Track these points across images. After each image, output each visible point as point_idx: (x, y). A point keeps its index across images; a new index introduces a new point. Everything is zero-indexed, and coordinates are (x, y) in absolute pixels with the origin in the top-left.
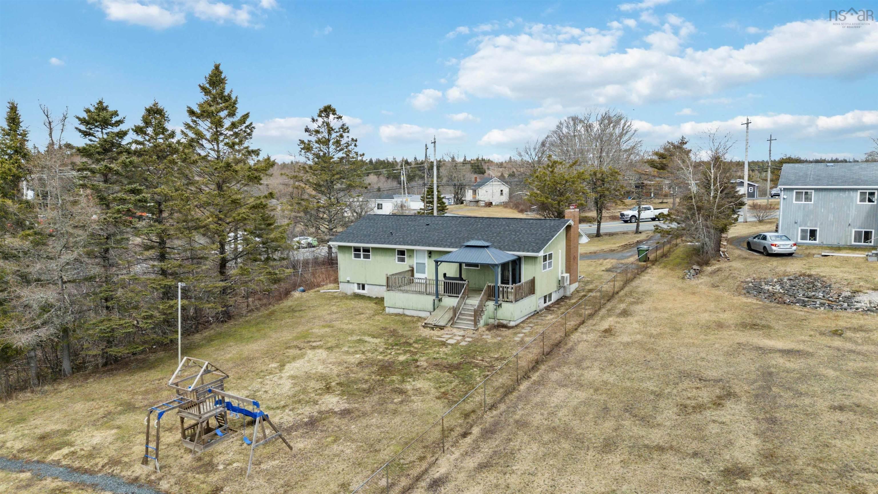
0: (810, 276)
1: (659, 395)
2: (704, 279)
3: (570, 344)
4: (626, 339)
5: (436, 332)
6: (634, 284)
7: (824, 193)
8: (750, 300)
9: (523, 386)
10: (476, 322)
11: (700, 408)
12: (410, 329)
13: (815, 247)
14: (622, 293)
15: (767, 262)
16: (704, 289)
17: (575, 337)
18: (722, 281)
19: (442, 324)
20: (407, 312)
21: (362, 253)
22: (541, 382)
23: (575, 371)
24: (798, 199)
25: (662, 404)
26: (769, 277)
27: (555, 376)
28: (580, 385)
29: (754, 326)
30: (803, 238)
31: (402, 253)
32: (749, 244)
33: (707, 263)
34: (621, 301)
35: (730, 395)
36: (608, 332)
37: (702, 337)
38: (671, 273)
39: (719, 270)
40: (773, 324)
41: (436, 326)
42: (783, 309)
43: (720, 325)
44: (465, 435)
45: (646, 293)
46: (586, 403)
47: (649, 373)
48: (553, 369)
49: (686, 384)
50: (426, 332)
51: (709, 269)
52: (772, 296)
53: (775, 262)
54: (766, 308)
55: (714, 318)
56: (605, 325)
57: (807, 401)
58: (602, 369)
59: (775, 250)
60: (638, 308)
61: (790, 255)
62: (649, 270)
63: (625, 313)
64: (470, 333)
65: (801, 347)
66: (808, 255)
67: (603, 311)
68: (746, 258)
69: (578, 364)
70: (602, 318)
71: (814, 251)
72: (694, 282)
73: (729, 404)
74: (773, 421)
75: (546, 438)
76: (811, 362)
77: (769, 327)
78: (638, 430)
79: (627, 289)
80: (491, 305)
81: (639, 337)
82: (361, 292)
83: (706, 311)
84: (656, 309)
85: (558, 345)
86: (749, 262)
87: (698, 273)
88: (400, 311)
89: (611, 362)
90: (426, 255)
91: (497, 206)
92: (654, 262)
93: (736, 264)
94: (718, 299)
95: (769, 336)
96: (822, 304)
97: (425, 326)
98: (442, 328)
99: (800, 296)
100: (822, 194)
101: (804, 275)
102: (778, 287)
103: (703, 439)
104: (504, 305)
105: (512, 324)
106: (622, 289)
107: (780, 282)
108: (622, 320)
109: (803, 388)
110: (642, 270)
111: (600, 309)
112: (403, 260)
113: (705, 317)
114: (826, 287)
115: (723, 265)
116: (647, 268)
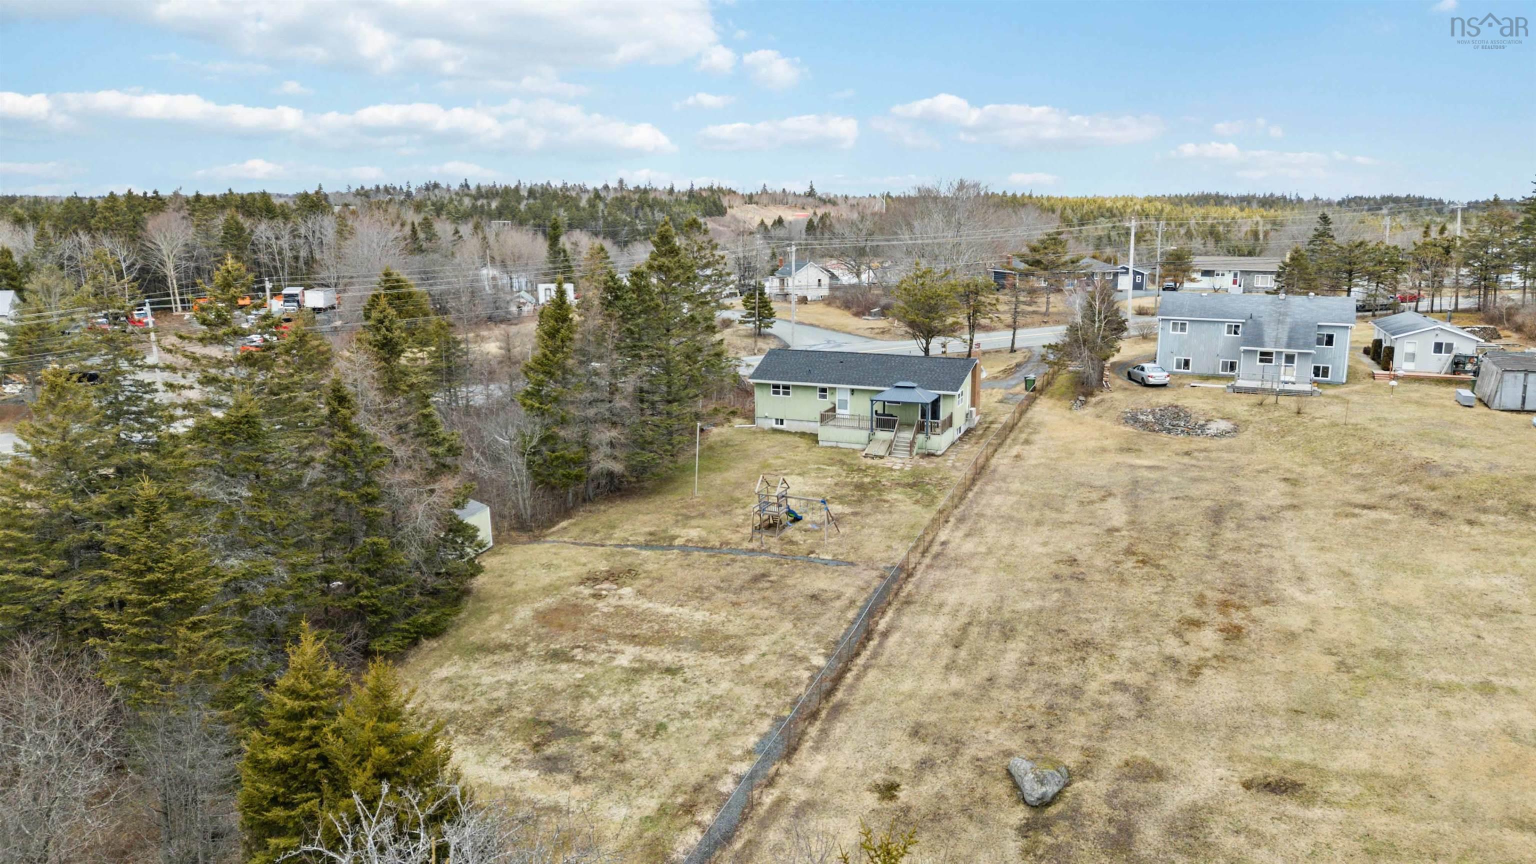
0: (1176, 407)
1: (1065, 497)
2: (1089, 410)
3: (992, 468)
4: (1034, 462)
5: (876, 461)
6: (1029, 414)
7: (1197, 324)
8: (1129, 429)
9: (970, 495)
10: (911, 451)
11: (1092, 502)
12: (853, 459)
13: (1188, 376)
14: (1020, 424)
15: (1144, 393)
16: (1089, 419)
17: (993, 461)
18: (1105, 411)
19: (882, 454)
20: (840, 445)
21: (781, 390)
22: (981, 492)
23: (1003, 484)
24: (1174, 329)
25: (1067, 501)
26: (1144, 408)
27: (989, 488)
28: (1009, 493)
29: (1129, 450)
30: (1178, 367)
31: (824, 390)
32: (1129, 373)
33: (1091, 394)
34: (1021, 432)
35: (1110, 495)
36: (1017, 456)
37: (1091, 459)
38: (1059, 404)
39: (1103, 401)
40: (1144, 448)
41: (876, 456)
42: (1153, 436)
43: (1104, 450)
45: (1040, 424)
46: (1018, 502)
47: (1055, 484)
48: (986, 484)
49: (1082, 489)
50: (869, 461)
51: (1093, 400)
52: (1145, 425)
53: (1151, 393)
54: (1139, 436)
55: (1099, 444)
56: (1015, 451)
58: (1022, 483)
59: (1152, 381)
60: (1035, 437)
61: (1164, 385)
62: (1038, 401)
63: (1027, 442)
64: (907, 461)
65: (1161, 464)
66: (1181, 386)
67: (1009, 441)
68: (1125, 389)
69: (1004, 480)
70: (1010, 446)
71: (1185, 381)
72: (1080, 412)
73: (1110, 500)
75: (999, 521)
76: (1165, 473)
77: (1140, 451)
78: (1054, 515)
79: (1023, 420)
80: (921, 437)
81: (1043, 460)
82: (779, 426)
83: (1091, 439)
84: (1052, 439)
85: (983, 467)
86: (1128, 393)
87: (1084, 403)
88: (834, 444)
89: (1027, 478)
90: (849, 392)
91: (814, 301)
92: (1041, 391)
93: (1118, 395)
94: (1102, 428)
95: (1138, 457)
96: (1182, 431)
97: (866, 456)
98: (881, 457)
99: (1167, 425)
100: (1195, 325)
101: (1172, 406)
102: (1151, 417)
104: (933, 437)
105: (939, 453)
106: (1019, 420)
107: (1153, 412)
108: (1027, 447)
109: (1156, 488)
110: (1031, 401)
111: (1006, 438)
112: (824, 397)
113: (1092, 444)
114: (1187, 416)
115: (1106, 395)
116: (1035, 398)
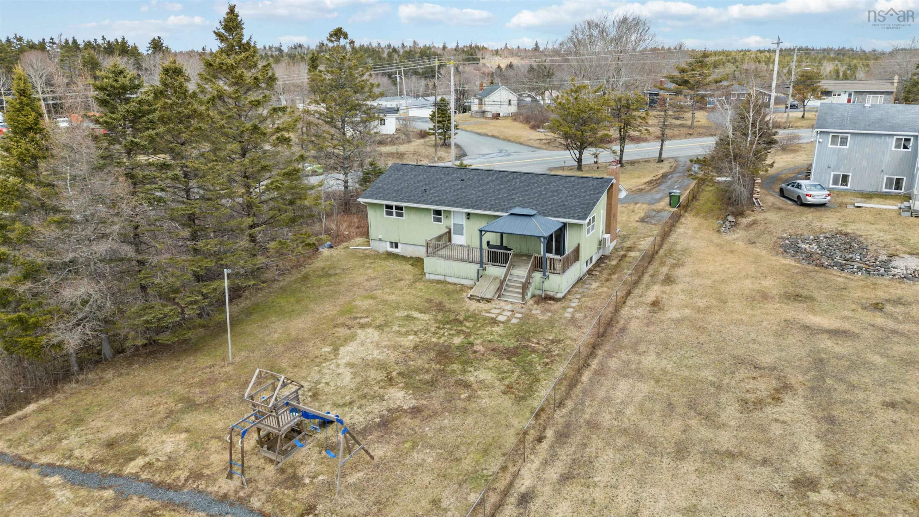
0: (846, 234)
1: (719, 388)
2: (740, 234)
3: (622, 322)
4: (675, 314)
5: (483, 306)
6: (672, 238)
7: (860, 138)
8: (789, 261)
9: (586, 377)
10: (524, 294)
11: (759, 404)
12: (456, 301)
13: (847, 193)
14: (661, 252)
15: (802, 214)
16: (741, 245)
17: (625, 312)
18: (758, 236)
19: (489, 296)
20: (449, 280)
21: (394, 211)
22: (601, 372)
23: (632, 357)
24: (833, 142)
25: (724, 398)
26: (806, 234)
27: (613, 363)
28: (640, 375)
29: (797, 298)
30: (835, 182)
31: (438, 213)
32: (781, 190)
33: (741, 214)
34: (663, 264)
35: (786, 387)
36: (656, 304)
37: (749, 311)
38: (706, 223)
39: (755, 222)
40: (815, 295)
41: (483, 299)
42: (821, 275)
43: (765, 297)
44: (540, 439)
45: (685, 251)
46: (650, 397)
47: (704, 359)
48: (610, 354)
49: (742, 373)
50: (474, 306)
51: (744, 221)
52: (809, 257)
53: (809, 215)
54: (805, 273)
55: (756, 286)
56: (651, 296)
57: (861, 396)
58: (658, 354)
59: (810, 200)
60: (680, 272)
61: (823, 205)
62: (683, 220)
63: (669, 280)
64: (518, 307)
65: (847, 326)
66: (842, 205)
67: (646, 278)
68: (780, 209)
69: (634, 347)
70: (648, 287)
71: (846, 200)
72: (730, 237)
73: (787, 398)
74: (831, 420)
75: (620, 442)
76: (860, 346)
77: (812, 299)
78: (706, 433)
79: (665, 247)
80: (537, 276)
81: (687, 311)
82: (394, 250)
83: (747, 277)
84: (698, 274)
85: (610, 323)
86: (783, 213)
87: (734, 225)
88: (441, 278)
89: (665, 345)
90: (465, 216)
91: (505, 117)
92: (686, 207)
93: (771, 216)
94: (757, 260)
95: (812, 311)
96: (860, 269)
97: (471, 298)
98: (489, 301)
99: (838, 259)
100: (858, 139)
101: (840, 233)
102: (814, 246)
103: (769, 443)
104: (552, 276)
105: (559, 296)
106: (661, 246)
107: (817, 240)
108: (667, 288)
109: (853, 378)
110: (676, 219)
111: (643, 274)
112: (439, 220)
113: (748, 284)
114: (863, 248)
115: (760, 217)
116: (680, 216)
